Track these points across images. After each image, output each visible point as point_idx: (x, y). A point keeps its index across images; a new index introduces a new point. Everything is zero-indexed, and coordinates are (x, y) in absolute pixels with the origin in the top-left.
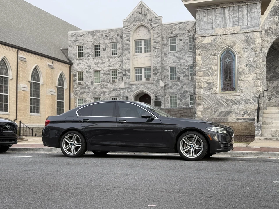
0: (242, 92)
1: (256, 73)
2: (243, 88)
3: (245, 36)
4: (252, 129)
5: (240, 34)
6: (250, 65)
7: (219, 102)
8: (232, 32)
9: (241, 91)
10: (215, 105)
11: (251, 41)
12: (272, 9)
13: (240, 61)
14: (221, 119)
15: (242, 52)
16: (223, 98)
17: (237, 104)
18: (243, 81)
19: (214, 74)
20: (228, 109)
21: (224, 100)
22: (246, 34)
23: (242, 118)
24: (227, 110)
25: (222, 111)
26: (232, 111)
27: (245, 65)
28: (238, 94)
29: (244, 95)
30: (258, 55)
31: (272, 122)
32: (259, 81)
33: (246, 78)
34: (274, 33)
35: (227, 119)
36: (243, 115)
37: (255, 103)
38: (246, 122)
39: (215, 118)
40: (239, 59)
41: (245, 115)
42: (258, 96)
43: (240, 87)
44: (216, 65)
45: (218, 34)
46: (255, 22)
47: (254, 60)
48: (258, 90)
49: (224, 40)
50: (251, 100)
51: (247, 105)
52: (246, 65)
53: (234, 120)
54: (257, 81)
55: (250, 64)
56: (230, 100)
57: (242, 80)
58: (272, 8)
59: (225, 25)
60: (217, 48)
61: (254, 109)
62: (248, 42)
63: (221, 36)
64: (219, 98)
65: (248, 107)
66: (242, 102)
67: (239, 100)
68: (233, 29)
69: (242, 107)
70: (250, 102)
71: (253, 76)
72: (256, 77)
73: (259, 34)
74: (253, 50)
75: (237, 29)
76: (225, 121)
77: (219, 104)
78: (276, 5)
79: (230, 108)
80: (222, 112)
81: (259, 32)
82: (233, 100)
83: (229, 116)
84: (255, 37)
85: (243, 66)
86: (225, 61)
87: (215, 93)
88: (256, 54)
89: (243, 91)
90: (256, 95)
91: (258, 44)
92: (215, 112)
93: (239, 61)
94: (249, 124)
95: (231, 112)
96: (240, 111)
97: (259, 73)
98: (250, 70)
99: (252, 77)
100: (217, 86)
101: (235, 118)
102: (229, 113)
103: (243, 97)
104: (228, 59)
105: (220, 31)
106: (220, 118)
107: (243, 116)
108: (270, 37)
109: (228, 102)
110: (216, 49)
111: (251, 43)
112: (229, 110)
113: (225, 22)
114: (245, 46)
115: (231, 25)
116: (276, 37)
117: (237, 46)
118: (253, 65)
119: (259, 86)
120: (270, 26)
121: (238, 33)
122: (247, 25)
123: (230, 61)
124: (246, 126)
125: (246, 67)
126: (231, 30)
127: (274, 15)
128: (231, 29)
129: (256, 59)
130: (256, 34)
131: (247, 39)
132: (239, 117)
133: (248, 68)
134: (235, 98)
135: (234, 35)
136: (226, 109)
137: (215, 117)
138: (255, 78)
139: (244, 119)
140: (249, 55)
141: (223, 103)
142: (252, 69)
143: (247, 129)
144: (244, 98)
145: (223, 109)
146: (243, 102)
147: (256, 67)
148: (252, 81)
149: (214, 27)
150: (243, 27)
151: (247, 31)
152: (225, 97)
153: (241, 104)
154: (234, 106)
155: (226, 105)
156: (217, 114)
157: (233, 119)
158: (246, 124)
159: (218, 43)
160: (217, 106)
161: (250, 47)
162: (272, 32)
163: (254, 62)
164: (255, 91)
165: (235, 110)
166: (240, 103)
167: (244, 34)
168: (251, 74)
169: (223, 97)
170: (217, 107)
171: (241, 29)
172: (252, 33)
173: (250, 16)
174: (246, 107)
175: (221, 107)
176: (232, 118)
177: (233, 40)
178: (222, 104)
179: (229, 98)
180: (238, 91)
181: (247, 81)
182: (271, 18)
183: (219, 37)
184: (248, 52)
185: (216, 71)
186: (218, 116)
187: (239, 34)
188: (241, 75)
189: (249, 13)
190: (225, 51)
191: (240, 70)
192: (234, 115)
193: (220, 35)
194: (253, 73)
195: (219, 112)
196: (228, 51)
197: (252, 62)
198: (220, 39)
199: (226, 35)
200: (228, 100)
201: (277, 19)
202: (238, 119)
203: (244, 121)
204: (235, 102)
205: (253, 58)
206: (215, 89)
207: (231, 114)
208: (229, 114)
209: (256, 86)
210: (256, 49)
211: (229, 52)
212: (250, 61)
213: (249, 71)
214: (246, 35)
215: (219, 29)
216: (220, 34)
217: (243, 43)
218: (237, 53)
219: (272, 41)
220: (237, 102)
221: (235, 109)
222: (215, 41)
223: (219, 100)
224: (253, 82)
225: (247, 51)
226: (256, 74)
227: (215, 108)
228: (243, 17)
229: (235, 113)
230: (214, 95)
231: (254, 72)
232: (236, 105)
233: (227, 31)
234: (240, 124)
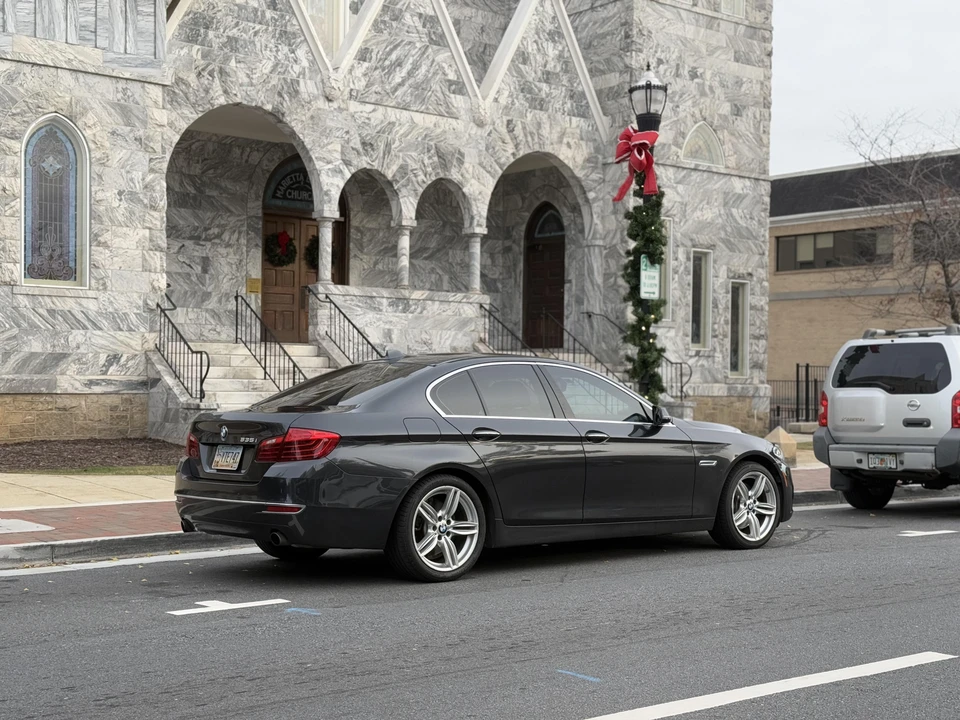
0: (105, 289)
1: (151, 226)
2: (110, 272)
3: (118, 92)
4: (132, 417)
5: (103, 78)
6: (133, 197)
7: (23, 316)
8: (76, 65)
9: (101, 282)
10: (7, 326)
11: (136, 112)
12: (186, 18)
13: (100, 176)
14: (32, 383)
15: (107, 144)
16: (40, 303)
17: (87, 328)
18: (107, 247)
19: (7, 208)
20: (54, 346)
21: (41, 311)
22: (121, 85)
23: (103, 380)
24: (49, 349)
25: (33, 350)
26: (70, 355)
27: (116, 192)
28: (91, 294)
29: (112, 299)
30: (158, 165)
31: (215, 395)
32: (158, 253)
33: (117, 240)
34: (192, 99)
35: (53, 383)
36: (104, 369)
37: (142, 330)
38: (116, 393)
39: (7, 377)
40: (97, 168)
41: (111, 369)
42: (155, 307)
43: (98, 268)
44: (16, 174)
45: (26, 60)
46: (147, 48)
47: (143, 179)
48: (156, 284)
49: (45, 87)
50: (133, 317)
51: (120, 333)
52: (120, 193)
53: (78, 385)
54: (151, 252)
55: (131, 193)
56: (63, 314)
57: (105, 245)
58: (187, 14)
59: (50, 33)
60: (18, 110)
61: (139, 348)
62: (125, 111)
63: (35, 68)
64: (23, 301)
65: (122, 342)
66: (104, 321)
67: (92, 315)
68: (78, 53)
69: (102, 340)
70: (128, 325)
71: (141, 234)
72: (151, 240)
73: (160, 94)
74: (141, 143)
75: (91, 58)
76: (44, 390)
77: (25, 325)
78: (196, 6)
79: (63, 341)
80: (33, 355)
81: (161, 88)
82: (73, 312)
83: (59, 370)
84: (149, 102)
85: (108, 194)
86: (43, 165)
87: (11, 284)
88: (151, 160)
89: (109, 284)
90: (149, 302)
91: (159, 130)
92: (7, 355)
93: (95, 176)
94: (126, 399)
95: (64, 356)
96: (96, 355)
97: (159, 227)
98: (132, 213)
99: (137, 238)
100: (19, 256)
101: (77, 377)
102: (58, 358)
103: (107, 304)
104: (51, 158)
105: (34, 50)
106: (25, 377)
107: (105, 373)
108: (179, 112)
109: (54, 318)
110: (18, 114)
111: (135, 118)
112: (58, 350)
113: (51, 22)
114: (115, 127)
115: (72, 38)
116: (196, 117)
117: (90, 118)
118: (141, 196)
119: (158, 270)
120: (180, 75)
121: (97, 74)
122: (122, 51)
123: (58, 167)
124: (114, 408)
125: (121, 200)
126: (72, 58)
127: (190, 41)
128: (70, 53)
129: (150, 177)
130: (151, 92)
131: (122, 102)
132: (90, 375)
133: (124, 204)
134: (80, 305)
135: (80, 75)
136: (49, 346)
137: (7, 373)
138: (147, 244)
139: (109, 382)
140: (128, 160)
141: (37, 320)
142: (138, 209)
143: (117, 417)
144: (111, 310)
145: (36, 346)
146: (104, 323)
147: (152, 206)
148: (137, 252)
149: (11, 28)
150: (111, 55)
151: (127, 76)
152: (48, 300)
153: (101, 329)
154: (77, 336)
155: (48, 330)
156: (13, 360)
157: (72, 382)
158: (116, 400)
159: (22, 91)
160: (15, 331)
161: (131, 131)
162: (186, 94)
163: (146, 187)
164: (147, 288)
165: (79, 351)
166: (95, 325)
167: (114, 81)
168: (135, 229)
169: (40, 298)
170: (15, 337)
171: (105, 62)
172: (140, 85)
173: (134, 23)
174: (114, 340)
175: (31, 338)
176: (69, 380)
177: (76, 93)
178: (33, 326)
179: (60, 305)
180: (93, 281)
181: (121, 251)
182: (182, 48)
183: (27, 69)
184: (124, 148)
185: (15, 198)
186: (18, 369)
187: (98, 78)
188: (102, 227)
189: (132, 11)
190: (44, 130)
191: (102, 208)
192: (74, 367)
193: (34, 64)
194: (139, 226)
195: (22, 354)
196: (51, 129)
197: (139, 187)
198: (30, 80)
199: (52, 70)
200: (54, 310)
201: (199, 57)
202: (91, 383)
203: (111, 389)
204: (78, 321)
205: (140, 173)
206: (10, 266)
207: (63, 365)
208: (57, 365)
209: (150, 271)
210: (151, 144)
211: (56, 132)
212: (132, 180)
213: (128, 214)
214: (120, 89)
215: (28, 40)
216: (33, 59)
217: (110, 115)
218: (92, 146)
219: (184, 126)
220: (86, 323)
221: (78, 348)
222: (12, 81)
223: (23, 310)
224: (141, 255)
225: (124, 144)
226: (150, 229)
227: (9, 339)
228: (110, 20)
229: (79, 360)
230: (6, 289)
231: (144, 220)
232: (82, 332)
233: (57, 53)
234: (95, 398)
